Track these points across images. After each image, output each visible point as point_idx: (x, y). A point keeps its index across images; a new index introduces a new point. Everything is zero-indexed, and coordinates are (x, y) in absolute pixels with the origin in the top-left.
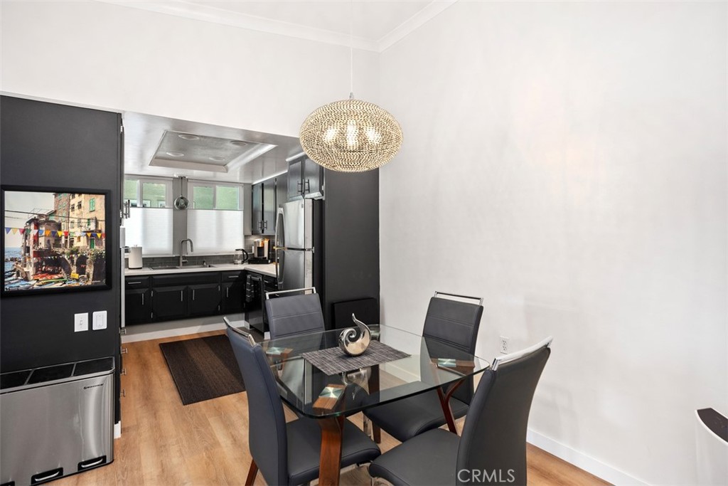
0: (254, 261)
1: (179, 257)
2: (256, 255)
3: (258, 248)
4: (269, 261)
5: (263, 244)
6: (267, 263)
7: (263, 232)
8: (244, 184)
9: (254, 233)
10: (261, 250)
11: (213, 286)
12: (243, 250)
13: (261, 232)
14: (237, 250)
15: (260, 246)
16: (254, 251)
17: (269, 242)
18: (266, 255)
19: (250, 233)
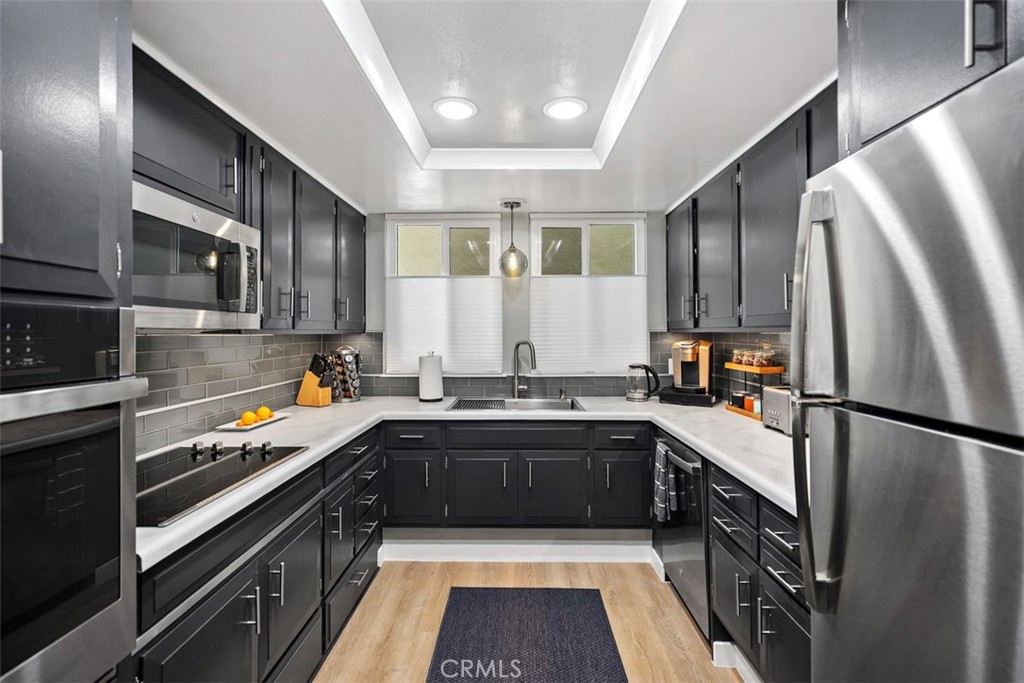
0: (673, 396)
1: (513, 377)
2: (678, 382)
3: (684, 364)
4: (714, 399)
5: (696, 355)
6: (707, 403)
7: (696, 324)
8: (649, 213)
9: (674, 328)
10: (689, 368)
11: (574, 457)
12: (646, 368)
13: (690, 324)
14: (632, 367)
15: (689, 359)
16: (674, 369)
17: (711, 349)
18: (704, 382)
19: (664, 328)
